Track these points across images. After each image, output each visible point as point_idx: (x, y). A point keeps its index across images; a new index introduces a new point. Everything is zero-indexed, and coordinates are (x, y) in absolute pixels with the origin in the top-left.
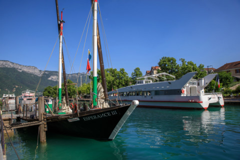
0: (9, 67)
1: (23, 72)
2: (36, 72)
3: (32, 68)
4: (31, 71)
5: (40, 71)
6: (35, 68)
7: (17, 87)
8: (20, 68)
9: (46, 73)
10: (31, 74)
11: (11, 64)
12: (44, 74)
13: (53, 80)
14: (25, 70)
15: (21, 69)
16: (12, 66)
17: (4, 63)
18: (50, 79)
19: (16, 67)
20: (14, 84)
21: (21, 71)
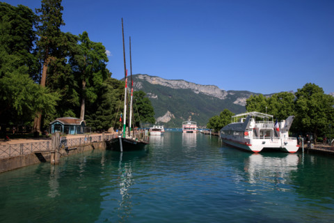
0: (184, 88)
1: (201, 93)
2: (217, 93)
3: (212, 88)
4: (210, 92)
5: (223, 91)
6: (216, 87)
7: (193, 114)
8: (196, 88)
9: (231, 94)
10: (210, 96)
11: (186, 84)
12: (228, 96)
13: (240, 104)
14: (203, 91)
15: (197, 90)
16: (187, 86)
17: (179, 83)
18: (236, 102)
19: (192, 87)
20: (189, 111)
21: (198, 93)
